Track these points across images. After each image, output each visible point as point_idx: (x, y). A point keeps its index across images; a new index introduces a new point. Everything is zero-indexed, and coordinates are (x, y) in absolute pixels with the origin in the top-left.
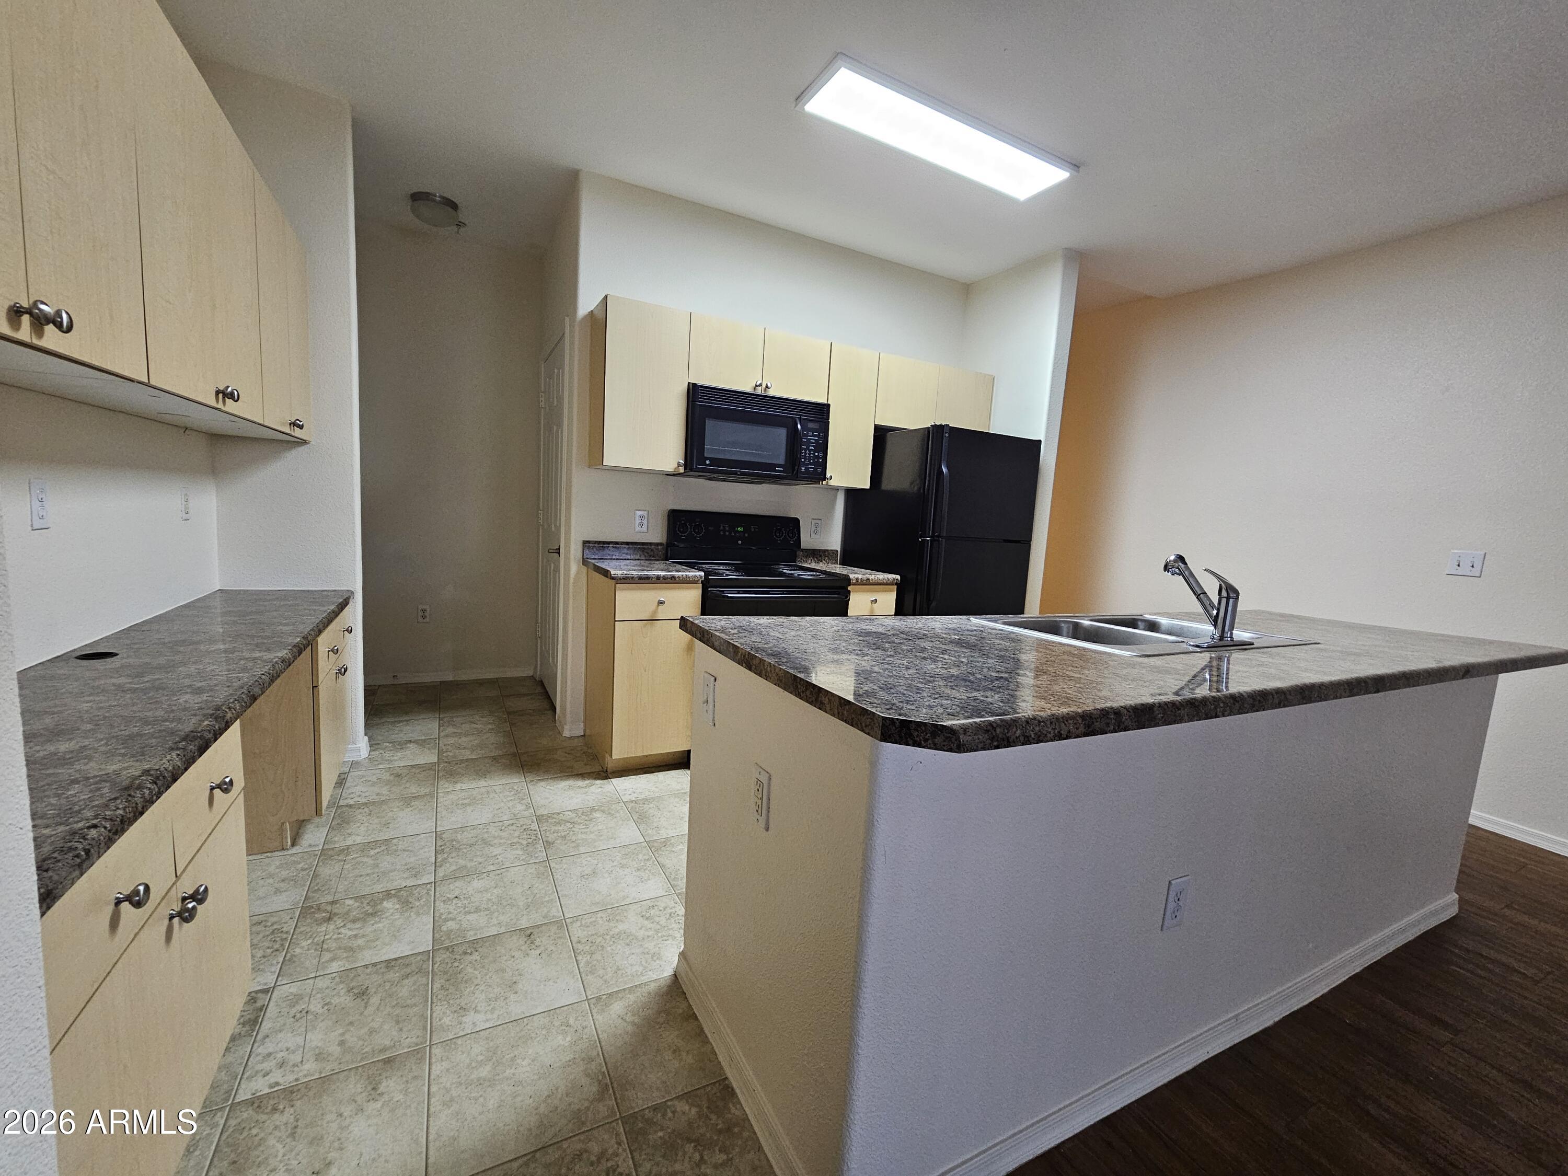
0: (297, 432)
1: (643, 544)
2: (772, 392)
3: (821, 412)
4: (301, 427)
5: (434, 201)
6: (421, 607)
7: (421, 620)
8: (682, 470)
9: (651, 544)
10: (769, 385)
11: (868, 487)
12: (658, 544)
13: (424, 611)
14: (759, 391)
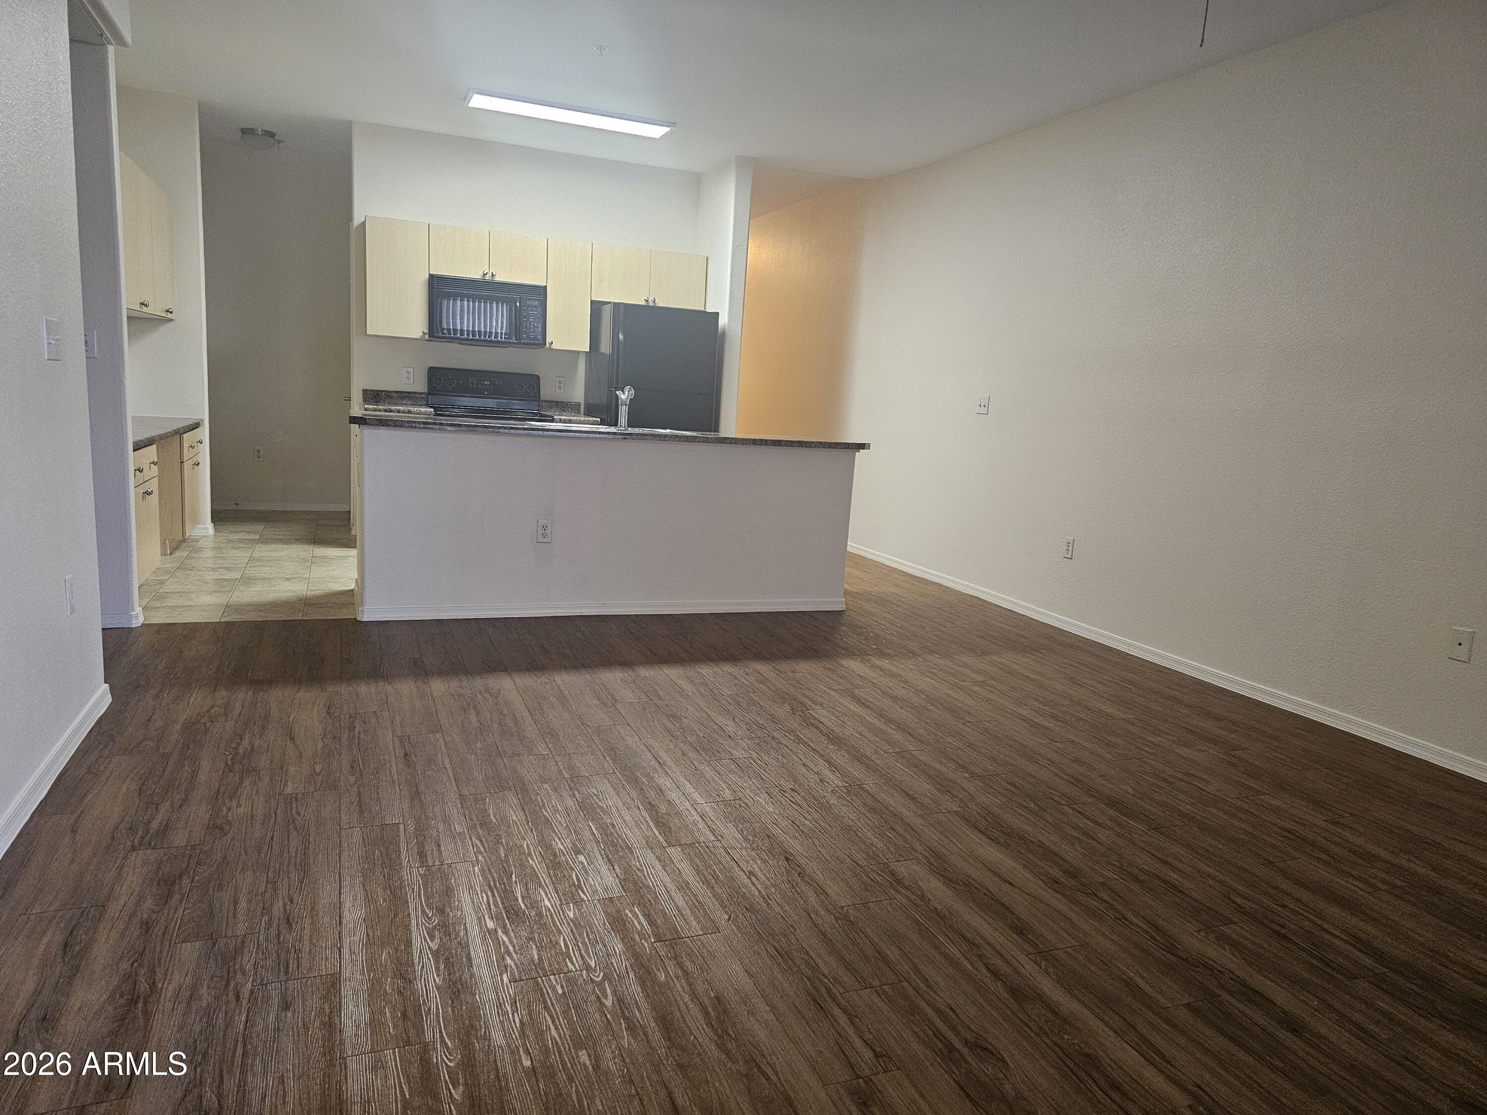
0: (169, 316)
1: (409, 393)
2: (498, 279)
3: (541, 292)
4: (171, 313)
5: (258, 134)
6: (256, 448)
7: (256, 458)
8: (427, 337)
9: (415, 393)
10: (494, 273)
11: (588, 350)
12: (421, 393)
13: (259, 451)
14: (487, 277)
